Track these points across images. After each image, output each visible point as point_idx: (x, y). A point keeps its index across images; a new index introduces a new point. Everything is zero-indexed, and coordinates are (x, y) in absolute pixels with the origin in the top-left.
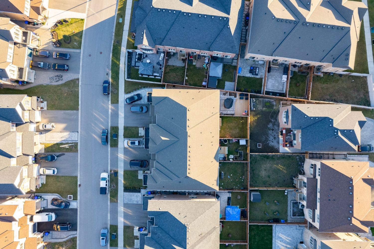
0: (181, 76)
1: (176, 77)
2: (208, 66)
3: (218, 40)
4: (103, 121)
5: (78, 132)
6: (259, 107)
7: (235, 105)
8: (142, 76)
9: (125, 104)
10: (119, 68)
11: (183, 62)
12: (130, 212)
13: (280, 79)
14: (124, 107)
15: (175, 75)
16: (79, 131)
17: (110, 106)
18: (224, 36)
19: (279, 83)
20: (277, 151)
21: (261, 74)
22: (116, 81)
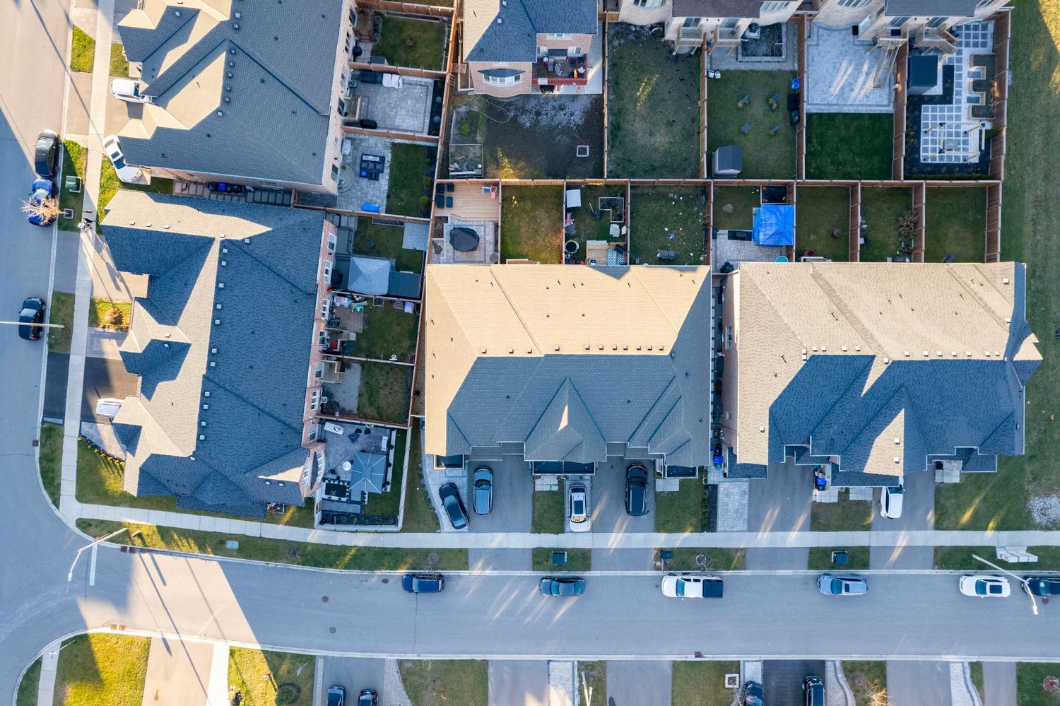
0: (388, 373)
1: (391, 389)
2: (360, 298)
3: (284, 269)
4: (516, 593)
5: (549, 661)
6: (474, 153)
7: (470, 221)
8: (388, 483)
9: (470, 531)
10: (368, 549)
11: (349, 367)
12: (772, 515)
13: (394, 95)
14: (477, 532)
15: (387, 390)
16: (545, 658)
17: (474, 572)
18: (273, 253)
19: (406, 96)
20: (598, 100)
21: (380, 146)
22: (403, 558)
